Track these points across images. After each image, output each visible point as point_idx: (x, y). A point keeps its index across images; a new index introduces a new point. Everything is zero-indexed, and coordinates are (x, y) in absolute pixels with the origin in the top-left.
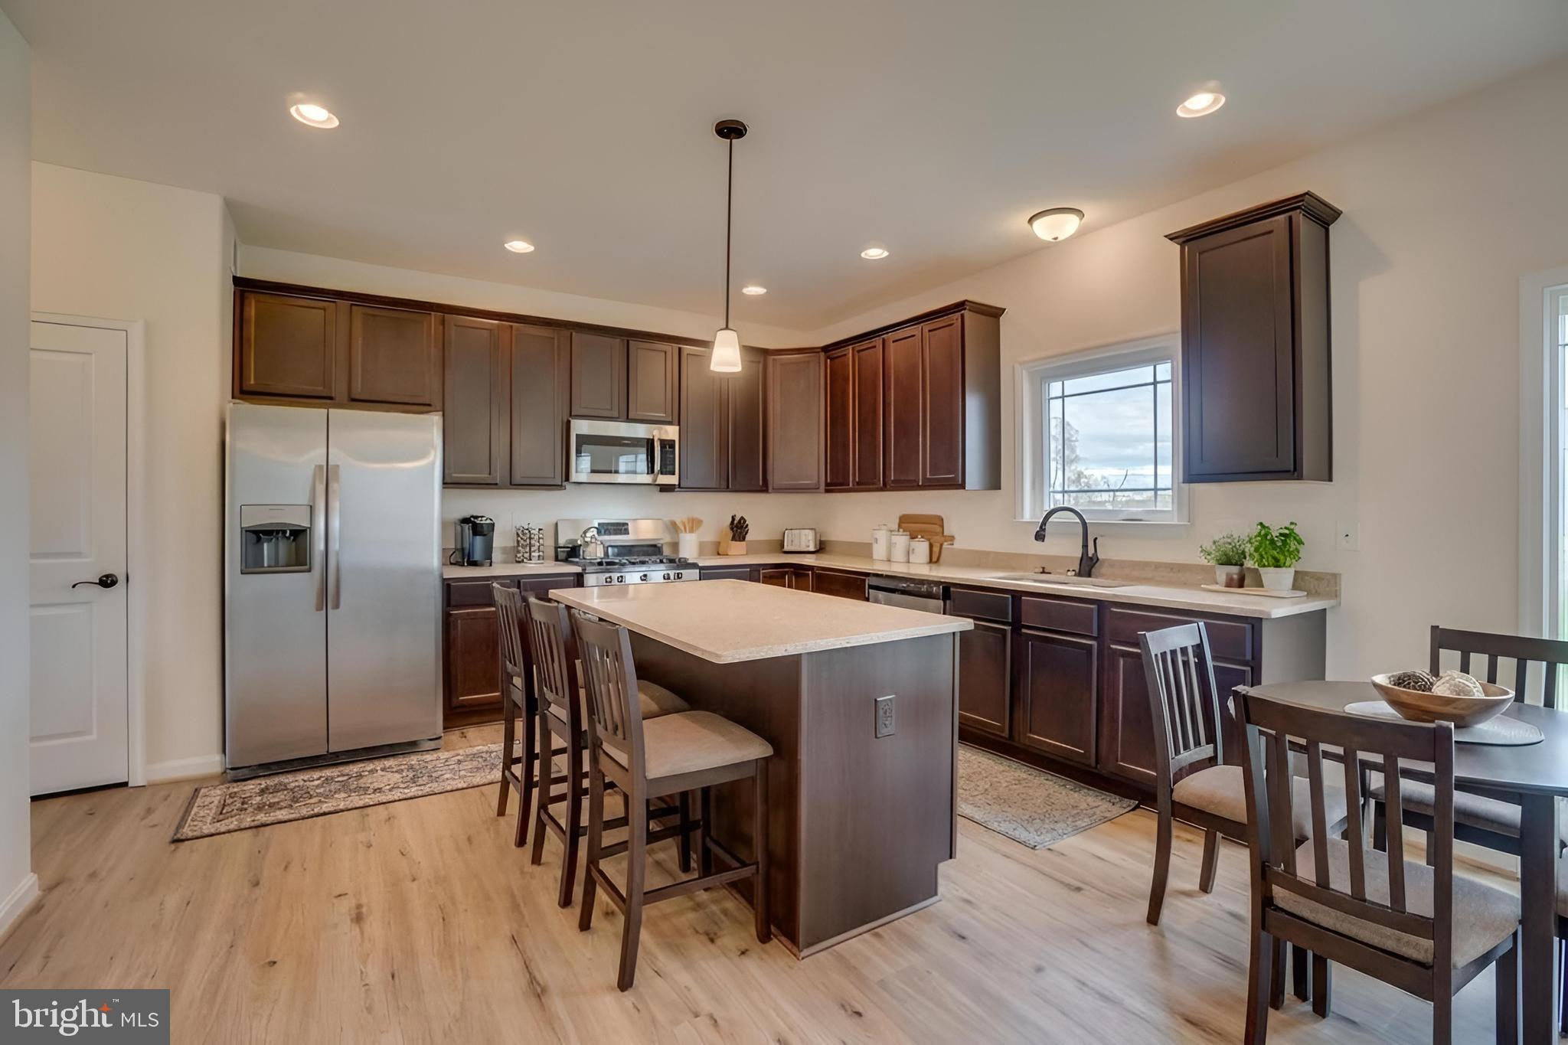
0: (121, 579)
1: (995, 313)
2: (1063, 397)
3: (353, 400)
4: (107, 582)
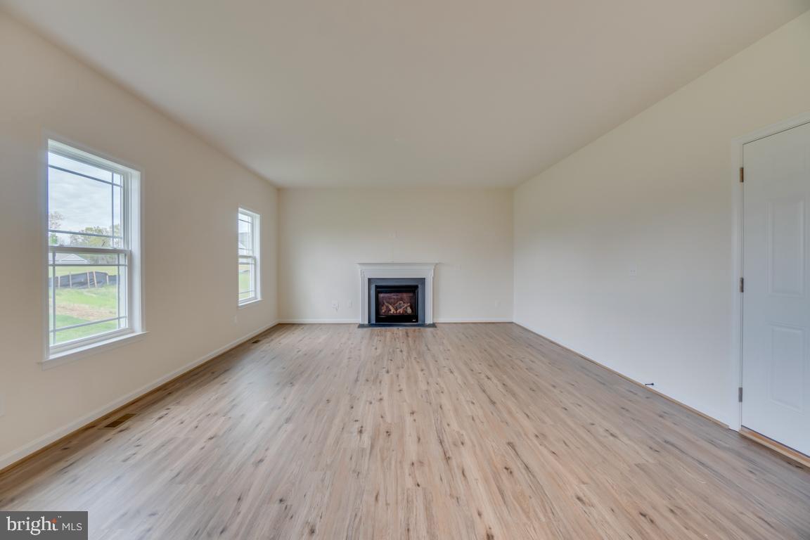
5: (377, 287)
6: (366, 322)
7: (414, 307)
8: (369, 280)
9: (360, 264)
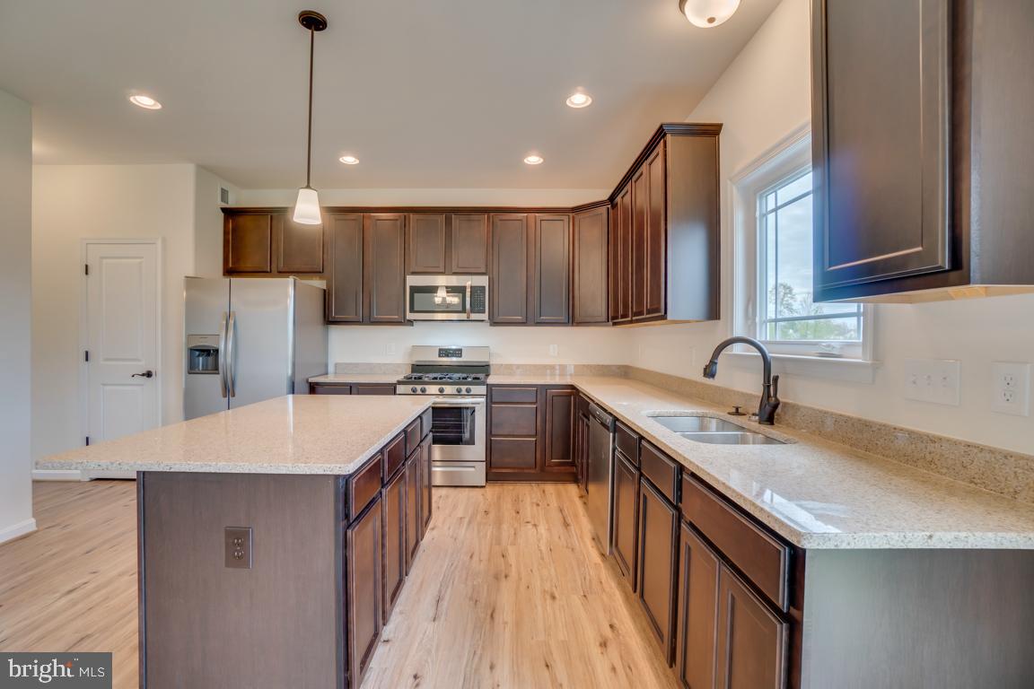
0: (154, 374)
1: (711, 131)
2: (776, 210)
3: (280, 272)
4: (149, 374)
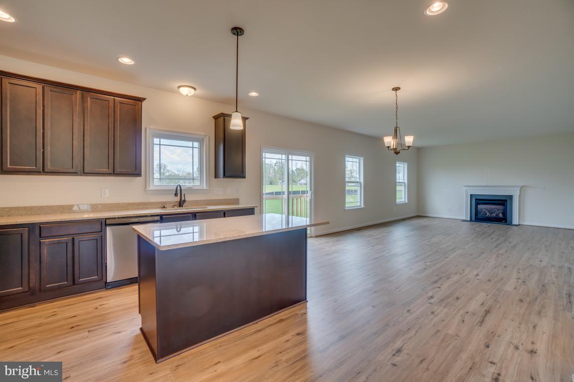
2: (160, 144)
5: (476, 200)
6: (469, 219)
7: (504, 213)
8: (471, 195)
9: (465, 186)
